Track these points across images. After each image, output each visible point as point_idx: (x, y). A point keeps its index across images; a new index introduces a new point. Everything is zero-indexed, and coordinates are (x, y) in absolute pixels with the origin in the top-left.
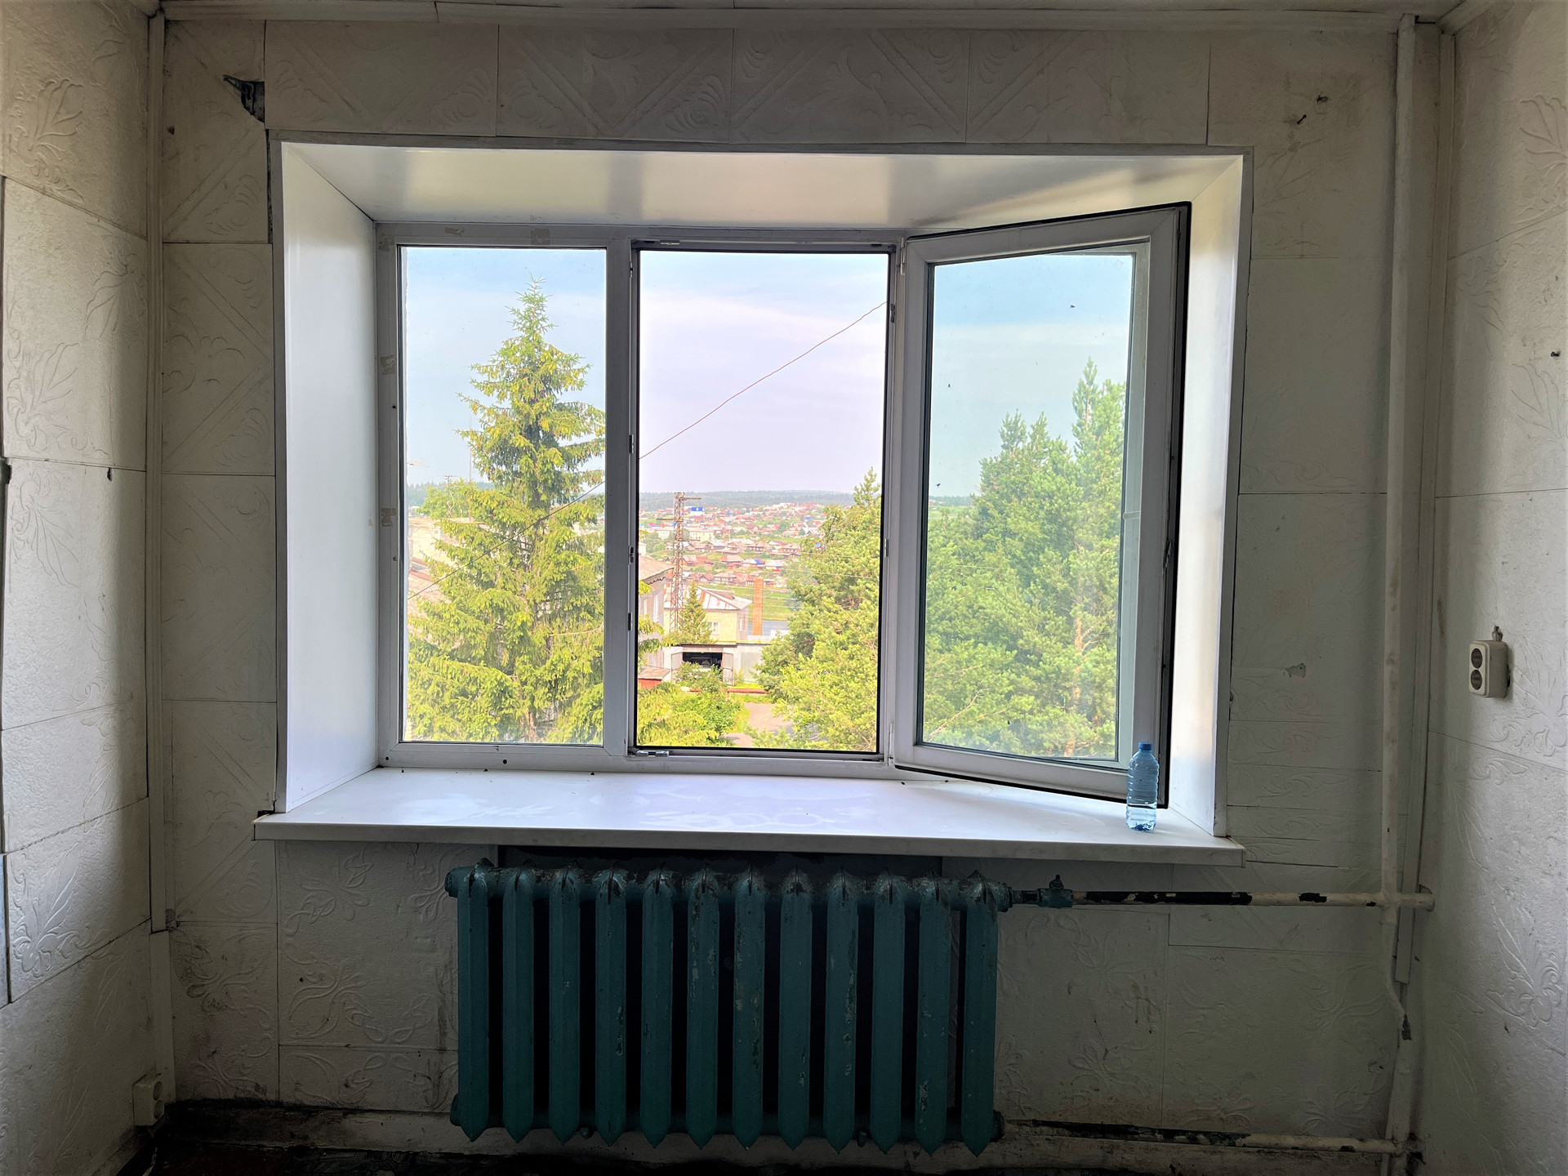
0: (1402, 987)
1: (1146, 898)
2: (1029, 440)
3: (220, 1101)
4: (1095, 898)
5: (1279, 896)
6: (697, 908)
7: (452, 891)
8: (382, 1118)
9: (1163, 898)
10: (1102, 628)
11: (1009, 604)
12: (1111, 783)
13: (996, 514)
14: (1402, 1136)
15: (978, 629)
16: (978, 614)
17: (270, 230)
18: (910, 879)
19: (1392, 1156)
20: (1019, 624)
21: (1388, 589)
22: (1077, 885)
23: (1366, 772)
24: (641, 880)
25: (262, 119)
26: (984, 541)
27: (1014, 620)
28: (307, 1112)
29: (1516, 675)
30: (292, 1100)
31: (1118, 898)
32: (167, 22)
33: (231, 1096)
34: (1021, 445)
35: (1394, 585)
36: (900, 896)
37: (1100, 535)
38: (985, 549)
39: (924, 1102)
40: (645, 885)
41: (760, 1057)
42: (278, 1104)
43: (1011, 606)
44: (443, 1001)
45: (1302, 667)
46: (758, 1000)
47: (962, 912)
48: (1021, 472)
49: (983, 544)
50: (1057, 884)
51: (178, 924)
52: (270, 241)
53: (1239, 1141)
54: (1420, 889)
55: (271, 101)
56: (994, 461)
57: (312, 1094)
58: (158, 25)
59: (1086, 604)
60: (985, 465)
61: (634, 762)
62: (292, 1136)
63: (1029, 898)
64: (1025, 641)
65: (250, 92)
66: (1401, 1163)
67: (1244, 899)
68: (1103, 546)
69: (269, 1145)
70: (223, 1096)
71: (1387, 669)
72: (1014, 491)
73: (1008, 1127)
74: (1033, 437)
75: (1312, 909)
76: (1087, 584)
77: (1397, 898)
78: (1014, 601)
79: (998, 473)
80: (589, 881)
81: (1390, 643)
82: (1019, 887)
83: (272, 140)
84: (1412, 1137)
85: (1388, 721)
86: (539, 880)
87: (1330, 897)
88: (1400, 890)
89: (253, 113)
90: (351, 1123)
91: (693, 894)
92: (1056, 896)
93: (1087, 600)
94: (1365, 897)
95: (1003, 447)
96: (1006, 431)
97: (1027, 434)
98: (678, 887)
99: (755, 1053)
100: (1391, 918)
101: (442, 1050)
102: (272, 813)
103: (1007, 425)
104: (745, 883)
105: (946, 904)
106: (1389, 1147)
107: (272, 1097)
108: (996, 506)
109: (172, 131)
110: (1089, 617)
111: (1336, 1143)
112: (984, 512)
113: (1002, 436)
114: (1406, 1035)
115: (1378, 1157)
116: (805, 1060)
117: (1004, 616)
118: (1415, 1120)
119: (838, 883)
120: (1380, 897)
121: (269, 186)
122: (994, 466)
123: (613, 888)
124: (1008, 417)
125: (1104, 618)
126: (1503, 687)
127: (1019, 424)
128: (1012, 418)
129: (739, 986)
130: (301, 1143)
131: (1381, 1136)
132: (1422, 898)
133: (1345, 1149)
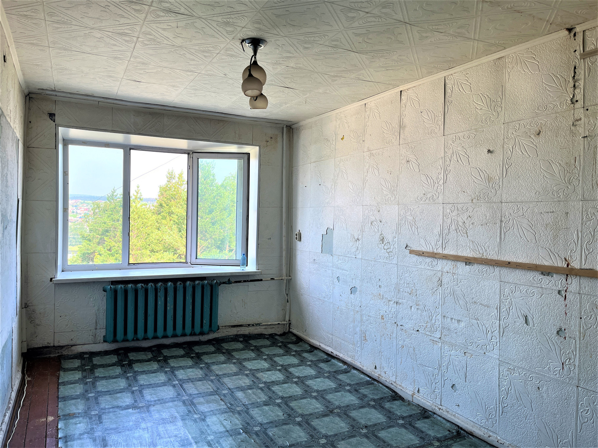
0: (287, 295)
1: (245, 281)
2: (177, 179)
3: (38, 347)
4: (236, 282)
5: (267, 279)
6: (160, 289)
7: (105, 290)
8: (81, 346)
9: (248, 281)
10: (206, 245)
11: (174, 238)
12: (238, 262)
13: (165, 206)
14: (288, 321)
15: (161, 248)
16: (161, 242)
17: (56, 146)
18: (202, 281)
19: (286, 324)
20: (178, 245)
21: (284, 224)
22: (233, 280)
23: (281, 256)
24: (147, 285)
25: (54, 121)
26: (161, 216)
27: (176, 244)
28: (62, 347)
29: (302, 237)
30: (58, 345)
31: (240, 282)
32: (29, 97)
33: (41, 346)
34: (174, 181)
35: (285, 223)
36: (200, 284)
37: (205, 214)
38: (162, 219)
39: (205, 323)
40: (148, 286)
41: (173, 319)
42: (54, 346)
43: (175, 239)
44: (97, 318)
45: (270, 238)
46: (172, 307)
47: (212, 286)
48: (174, 191)
49: (161, 217)
50: (229, 280)
51: (28, 306)
52: (56, 149)
53: (261, 325)
54: (290, 276)
55: (57, 118)
56: (164, 186)
57: (63, 342)
58: (28, 98)
59: (201, 237)
60: (160, 188)
61: (130, 267)
62: (58, 353)
63: (224, 283)
64: (181, 251)
65: (52, 116)
66: (288, 325)
67: (261, 280)
68: (207, 217)
69: (52, 356)
70: (39, 346)
71: (284, 238)
72: (172, 198)
73: (220, 327)
74: (179, 178)
75: (273, 281)
76: (201, 231)
77: (286, 278)
78: (176, 237)
79: (166, 191)
80: (136, 286)
81: (284, 233)
82: (222, 281)
83: (57, 126)
84: (289, 320)
85: (284, 247)
86: (125, 287)
87: (275, 279)
88: (287, 276)
89: (52, 120)
90: (73, 348)
91: (159, 287)
92: (229, 282)
93: (201, 236)
94: (281, 278)
95: (168, 181)
96: (168, 176)
97: (176, 177)
98: (155, 286)
99: (172, 317)
100: (285, 281)
101: (96, 329)
102: (54, 278)
103: (169, 173)
104: (170, 284)
105: (209, 284)
106: (285, 322)
107: (52, 345)
108: (165, 203)
109: (30, 122)
110: (202, 241)
111: (277, 323)
112: (161, 205)
113: (167, 177)
114: (288, 302)
115: (284, 324)
116: (182, 318)
117: (173, 242)
118: (290, 318)
119: (188, 283)
120: (283, 278)
121: (56, 136)
122: (164, 188)
123: (142, 286)
124: (169, 170)
125: (207, 242)
126: (300, 240)
127: (173, 173)
128: (170, 171)
129: (168, 304)
130: (61, 354)
131: (284, 321)
132: (290, 277)
133: (278, 324)
